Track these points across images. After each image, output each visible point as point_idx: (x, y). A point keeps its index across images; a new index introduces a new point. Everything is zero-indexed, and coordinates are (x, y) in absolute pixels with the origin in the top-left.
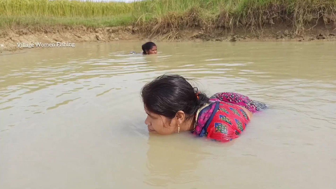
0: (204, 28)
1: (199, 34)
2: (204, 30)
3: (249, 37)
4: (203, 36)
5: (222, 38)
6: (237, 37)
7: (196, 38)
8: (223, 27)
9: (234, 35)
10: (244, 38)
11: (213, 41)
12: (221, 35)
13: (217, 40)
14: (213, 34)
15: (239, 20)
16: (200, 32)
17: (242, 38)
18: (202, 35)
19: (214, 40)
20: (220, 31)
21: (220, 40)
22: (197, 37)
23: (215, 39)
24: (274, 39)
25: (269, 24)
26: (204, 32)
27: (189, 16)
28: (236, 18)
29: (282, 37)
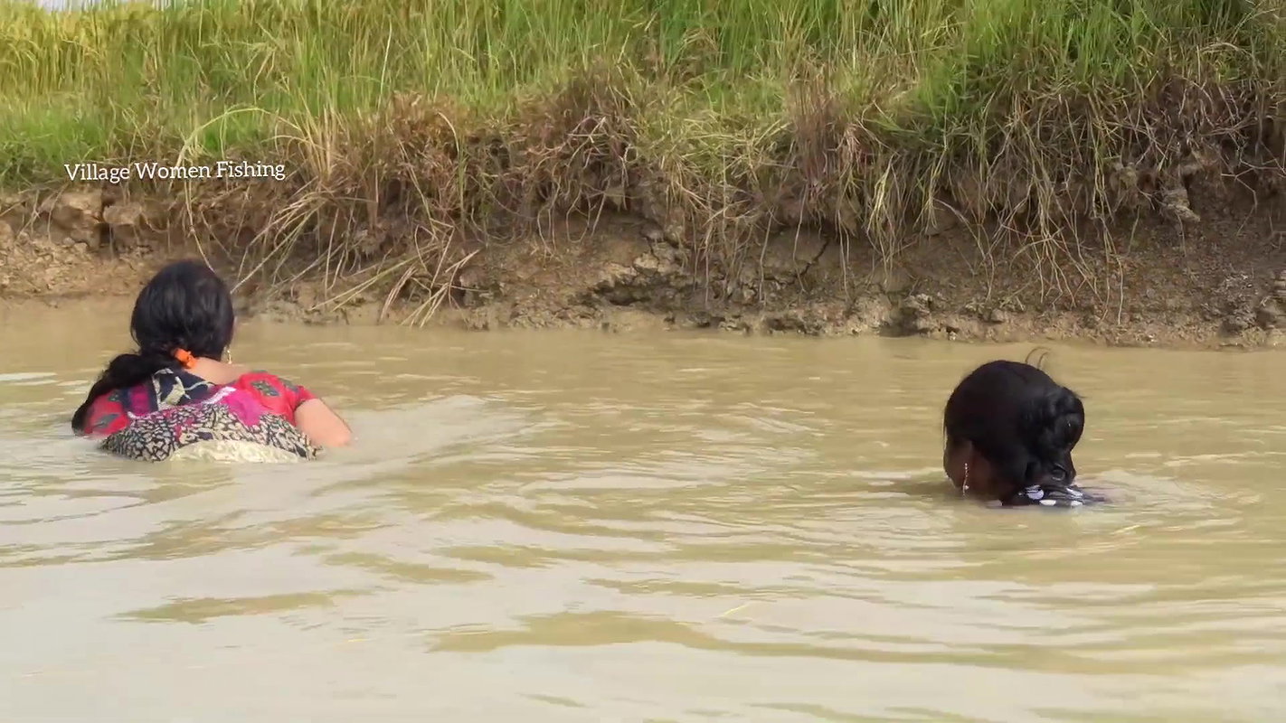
0: (677, 232)
1: (640, 270)
2: (675, 245)
3: (1020, 312)
4: (670, 293)
5: (820, 310)
6: (929, 303)
7: (615, 302)
8: (825, 230)
9: (905, 292)
10: (981, 317)
11: (748, 328)
12: (804, 284)
13: (777, 325)
14: (747, 275)
15: (942, 179)
16: (647, 263)
17: (968, 312)
18: (659, 282)
19: (757, 322)
20: (801, 252)
21: (801, 327)
22: (624, 295)
23: (763, 316)
24: (1210, 331)
25: (1159, 218)
26: (677, 260)
27: (554, 138)
28: (915, 162)
29: (1263, 320)
